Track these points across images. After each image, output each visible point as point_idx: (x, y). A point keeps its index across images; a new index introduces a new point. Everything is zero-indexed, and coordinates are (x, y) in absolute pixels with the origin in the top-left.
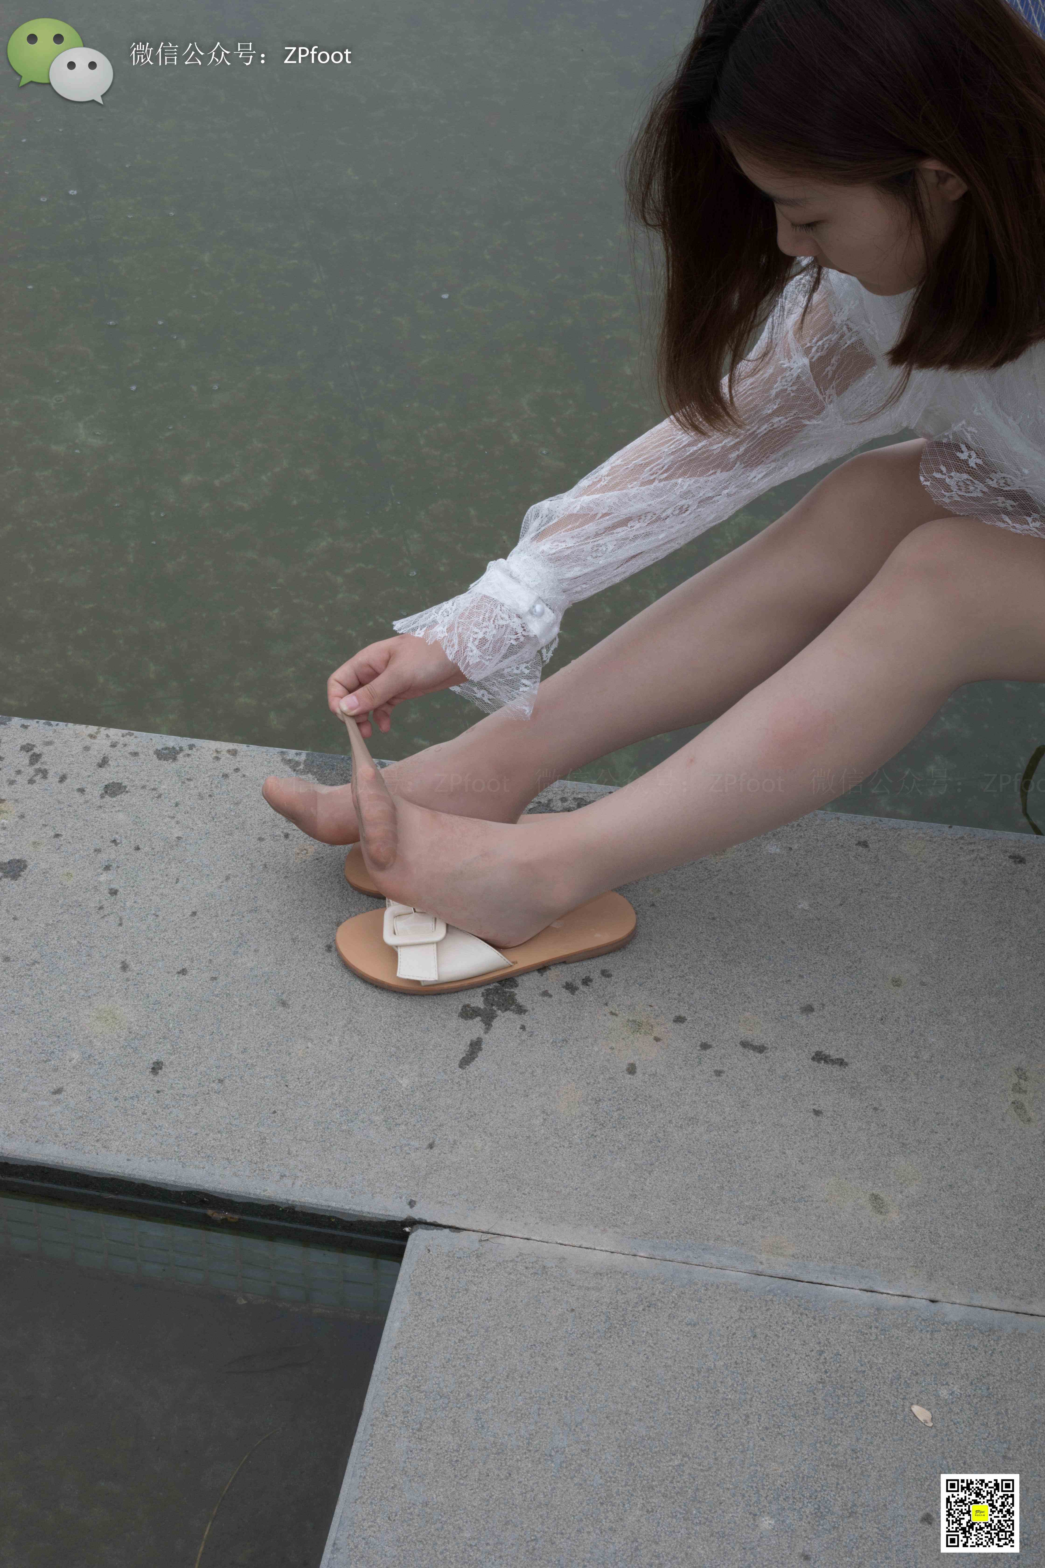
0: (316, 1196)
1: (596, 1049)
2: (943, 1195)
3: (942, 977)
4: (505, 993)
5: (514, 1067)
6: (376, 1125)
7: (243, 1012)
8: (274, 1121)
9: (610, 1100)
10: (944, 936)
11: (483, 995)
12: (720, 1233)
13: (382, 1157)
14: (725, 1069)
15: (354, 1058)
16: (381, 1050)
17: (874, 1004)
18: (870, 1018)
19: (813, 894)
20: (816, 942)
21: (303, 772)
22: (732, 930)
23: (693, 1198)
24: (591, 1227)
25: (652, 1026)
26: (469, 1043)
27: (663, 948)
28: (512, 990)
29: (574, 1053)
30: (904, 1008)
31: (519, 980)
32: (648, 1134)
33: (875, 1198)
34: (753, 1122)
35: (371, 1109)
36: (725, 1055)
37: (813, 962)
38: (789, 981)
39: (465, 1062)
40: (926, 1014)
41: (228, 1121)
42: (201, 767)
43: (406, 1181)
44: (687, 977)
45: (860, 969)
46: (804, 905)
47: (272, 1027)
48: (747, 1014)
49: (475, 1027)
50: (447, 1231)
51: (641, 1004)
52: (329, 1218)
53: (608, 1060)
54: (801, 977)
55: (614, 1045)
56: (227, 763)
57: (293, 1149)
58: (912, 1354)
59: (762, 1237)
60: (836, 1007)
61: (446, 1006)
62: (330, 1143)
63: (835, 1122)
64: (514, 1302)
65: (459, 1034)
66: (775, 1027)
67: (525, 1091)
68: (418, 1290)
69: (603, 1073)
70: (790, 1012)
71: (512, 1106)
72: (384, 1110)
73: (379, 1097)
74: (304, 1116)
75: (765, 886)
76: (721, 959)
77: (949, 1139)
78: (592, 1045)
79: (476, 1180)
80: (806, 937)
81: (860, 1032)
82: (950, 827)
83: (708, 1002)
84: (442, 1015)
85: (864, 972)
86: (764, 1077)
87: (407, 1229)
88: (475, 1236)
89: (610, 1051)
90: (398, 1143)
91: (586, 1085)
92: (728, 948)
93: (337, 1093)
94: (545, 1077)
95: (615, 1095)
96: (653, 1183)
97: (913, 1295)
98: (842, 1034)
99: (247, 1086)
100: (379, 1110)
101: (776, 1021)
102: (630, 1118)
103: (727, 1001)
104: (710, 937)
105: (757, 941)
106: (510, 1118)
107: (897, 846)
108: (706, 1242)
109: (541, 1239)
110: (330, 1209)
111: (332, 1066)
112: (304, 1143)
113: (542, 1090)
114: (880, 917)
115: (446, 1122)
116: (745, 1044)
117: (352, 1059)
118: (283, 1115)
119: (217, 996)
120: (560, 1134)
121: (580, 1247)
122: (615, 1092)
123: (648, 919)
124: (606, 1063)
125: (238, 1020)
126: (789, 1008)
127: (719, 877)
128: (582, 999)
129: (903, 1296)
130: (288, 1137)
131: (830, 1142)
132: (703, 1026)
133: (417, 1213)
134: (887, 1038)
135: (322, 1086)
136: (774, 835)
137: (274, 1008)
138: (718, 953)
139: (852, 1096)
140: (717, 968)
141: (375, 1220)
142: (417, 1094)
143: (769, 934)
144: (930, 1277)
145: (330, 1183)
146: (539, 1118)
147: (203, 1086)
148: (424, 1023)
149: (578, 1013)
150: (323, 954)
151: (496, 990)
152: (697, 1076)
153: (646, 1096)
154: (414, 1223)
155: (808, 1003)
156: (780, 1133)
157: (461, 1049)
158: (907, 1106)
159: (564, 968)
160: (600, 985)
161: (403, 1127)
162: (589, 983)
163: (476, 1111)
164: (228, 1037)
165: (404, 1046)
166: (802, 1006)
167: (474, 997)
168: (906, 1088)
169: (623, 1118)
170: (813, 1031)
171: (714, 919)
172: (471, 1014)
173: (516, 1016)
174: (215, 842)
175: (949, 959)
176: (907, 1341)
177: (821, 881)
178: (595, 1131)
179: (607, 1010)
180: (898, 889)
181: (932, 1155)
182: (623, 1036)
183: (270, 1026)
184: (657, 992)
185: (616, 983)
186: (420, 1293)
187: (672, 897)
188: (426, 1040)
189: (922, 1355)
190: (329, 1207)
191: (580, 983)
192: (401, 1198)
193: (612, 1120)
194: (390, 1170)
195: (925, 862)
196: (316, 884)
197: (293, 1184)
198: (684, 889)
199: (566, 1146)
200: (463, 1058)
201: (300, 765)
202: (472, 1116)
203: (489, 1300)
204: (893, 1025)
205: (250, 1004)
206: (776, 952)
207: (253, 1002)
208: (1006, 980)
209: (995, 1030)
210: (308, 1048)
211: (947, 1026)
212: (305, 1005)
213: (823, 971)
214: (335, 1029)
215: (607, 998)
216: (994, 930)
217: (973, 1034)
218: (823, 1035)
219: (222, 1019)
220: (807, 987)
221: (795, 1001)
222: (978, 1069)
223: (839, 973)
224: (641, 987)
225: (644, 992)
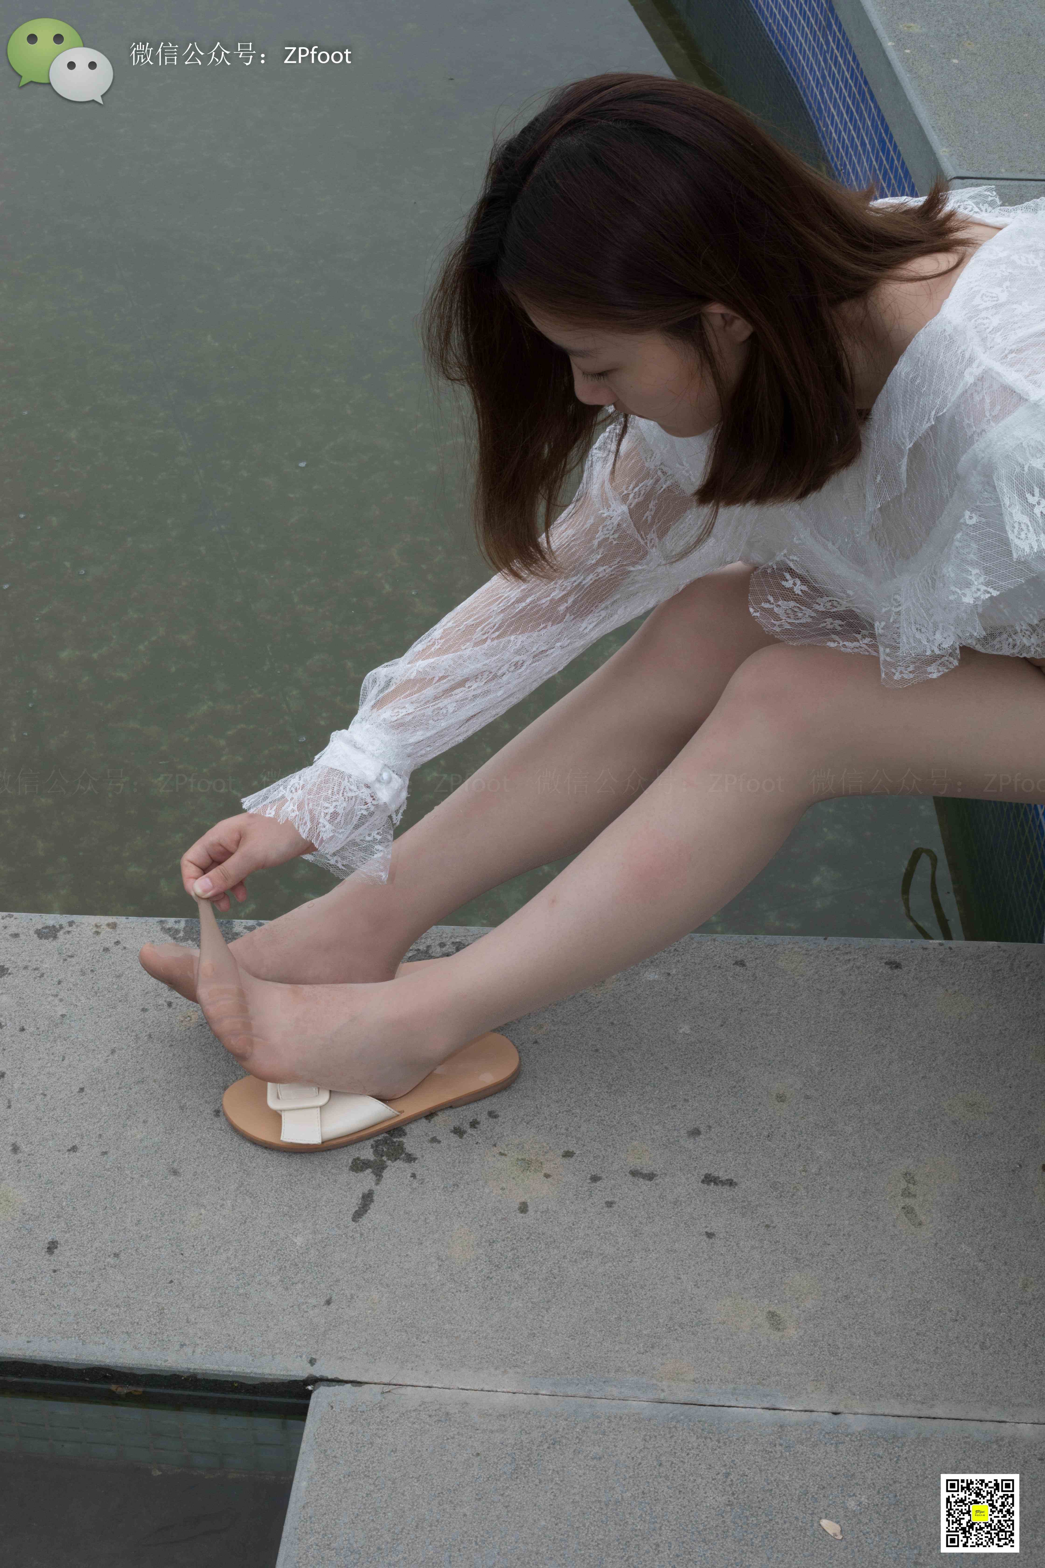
0: (217, 1362)
1: (487, 1191)
2: (839, 1306)
3: (826, 1089)
4: (395, 1143)
5: (407, 1216)
6: (273, 1286)
7: (135, 1184)
8: (171, 1290)
9: (504, 1240)
10: (825, 1048)
11: (372, 1146)
12: (620, 1365)
13: (281, 1317)
14: (616, 1200)
15: (248, 1221)
16: (274, 1210)
17: (760, 1121)
18: (757, 1136)
19: (694, 1018)
20: (699, 1065)
21: (185, 939)
22: (615, 1060)
23: (592, 1331)
24: (492, 1370)
25: (541, 1163)
26: (361, 1196)
27: (549, 1084)
28: (401, 1139)
29: (466, 1197)
30: (790, 1123)
31: (407, 1129)
32: (544, 1272)
33: (772, 1315)
34: (647, 1250)
35: (267, 1270)
36: (615, 1186)
37: (698, 1085)
38: (675, 1106)
39: (358, 1216)
40: (812, 1128)
41: (125, 1294)
42: (82, 943)
43: (306, 1340)
44: (574, 1111)
45: (744, 1088)
46: (686, 1029)
47: (165, 1197)
48: (635, 1143)
49: (367, 1179)
50: (349, 1385)
51: (530, 1142)
52: (232, 1382)
53: (500, 1201)
54: (686, 1100)
55: (504, 1185)
56: (108, 937)
57: (192, 1318)
58: (818, 1469)
59: (662, 1364)
60: (723, 1128)
61: (336, 1160)
62: (228, 1308)
63: (728, 1243)
64: (420, 1451)
65: (350, 1188)
66: (663, 1153)
67: (419, 1239)
68: (323, 1448)
69: (495, 1214)
70: (677, 1137)
71: (407, 1255)
72: (280, 1269)
73: (274, 1258)
74: (201, 1283)
75: (645, 1014)
76: (606, 1090)
77: (842, 1250)
78: (483, 1187)
79: (375, 1333)
80: (689, 1061)
81: (747, 1151)
82: (825, 939)
83: (596, 1134)
84: (333, 1171)
85: (748, 1090)
86: (655, 1204)
87: (310, 1388)
88: (377, 1389)
89: (501, 1192)
90: (296, 1302)
91: (479, 1228)
92: (613, 1079)
93: (233, 1257)
94: (438, 1223)
95: (509, 1235)
96: (551, 1320)
97: (815, 1410)
98: (730, 1154)
99: (143, 1258)
100: (275, 1271)
101: (665, 1147)
102: (524, 1257)
103: (614, 1131)
104: (594, 1069)
105: (641, 1069)
106: (405, 1267)
107: (774, 963)
108: (606, 1375)
109: (442, 1386)
110: (231, 1374)
111: (226, 1230)
112: (202, 1311)
113: (436, 1236)
114: (760, 1035)
115: (341, 1277)
116: (634, 1173)
117: (245, 1222)
118: (180, 1283)
119: (108, 1170)
120: (456, 1279)
121: (482, 1390)
122: (509, 1232)
123: (532, 1057)
124: (497, 1204)
125: (131, 1192)
126: (676, 1134)
127: (599, 1008)
128: (471, 1142)
129: (806, 1411)
130: (186, 1305)
131: (724, 1263)
132: (592, 1159)
133: (318, 1371)
134: (774, 1155)
135: (217, 1252)
136: (652, 962)
137: (166, 1177)
138: (603, 1085)
139: (743, 1215)
140: (602, 1099)
141: (277, 1381)
142: (312, 1251)
143: (652, 1061)
144: (832, 1389)
145: (230, 1348)
146: (434, 1265)
147: (99, 1262)
148: (315, 1180)
149: (467, 1157)
150: (212, 1120)
151: (385, 1142)
152: (589, 1209)
153: (539, 1234)
154: (316, 1381)
155: (695, 1126)
156: (674, 1259)
157: (353, 1202)
158: (799, 1220)
159: (451, 1112)
160: (488, 1127)
161: (300, 1285)
162: (477, 1126)
163: (372, 1263)
164: (122, 1210)
165: (296, 1205)
166: (689, 1130)
167: (363, 1149)
168: (797, 1203)
169: (518, 1257)
170: (701, 1154)
171: (597, 1050)
172: (362, 1167)
173: (406, 1165)
174: (99, 1017)
175: (832, 1070)
176: (812, 1456)
177: (701, 1003)
178: (491, 1273)
179: (495, 1150)
180: (778, 1004)
181: (826, 1268)
182: (512, 1176)
183: (163, 1196)
184: (544, 1129)
185: (504, 1123)
186: (325, 1451)
187: (555, 1033)
188: (318, 1196)
189: (827, 1469)
190: (230, 1372)
191: (468, 1126)
192: (301, 1357)
193: (507, 1260)
194: (289, 1330)
195: (802, 976)
196: (201, 1050)
197: (194, 1352)
198: (566, 1024)
199: (462, 1290)
200: (356, 1212)
201: (180, 933)
202: (367, 1269)
203: (394, 1451)
204: (780, 1141)
205: (142, 1176)
206: (660, 1078)
207: (144, 1173)
208: (890, 1086)
209: (881, 1137)
210: (201, 1214)
211: (833, 1137)
212: (196, 1172)
213: (707, 1093)
214: (227, 1193)
215: (495, 1139)
216: (874, 1037)
217: (859, 1143)
218: (711, 1157)
219: (114, 1193)
220: (693, 1111)
221: (681, 1126)
222: (867, 1178)
223: (724, 1094)
224: (528, 1125)
225: (532, 1130)
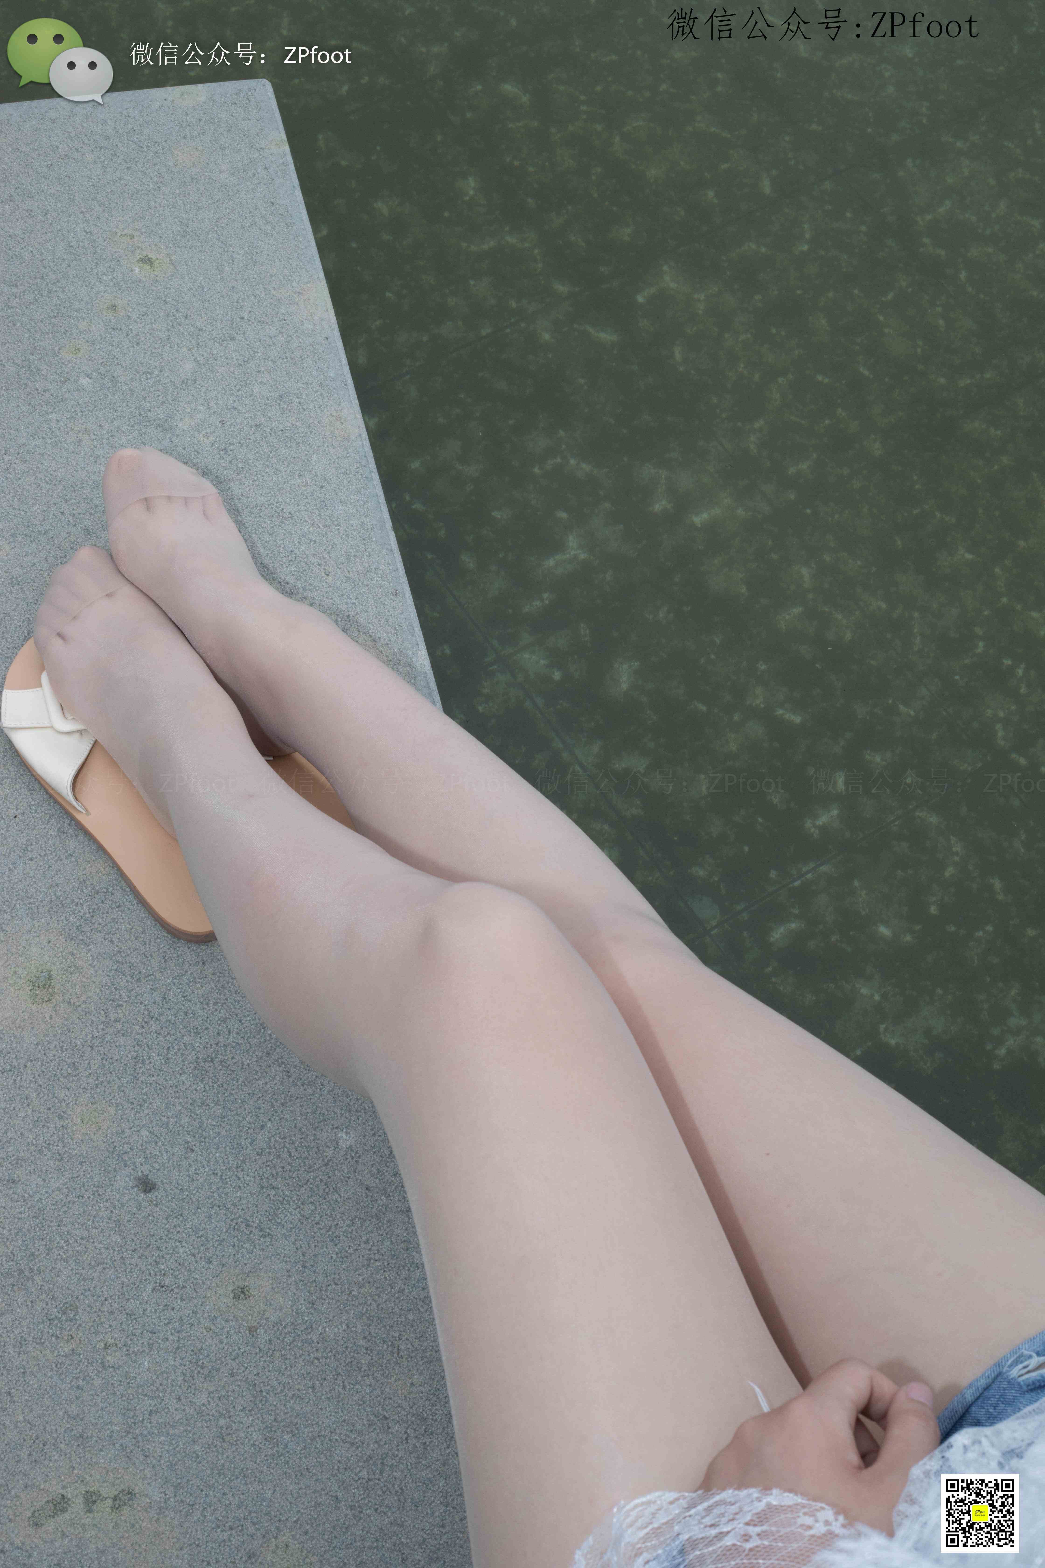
3: (277, 1354)
10: (362, 1342)
18: (160, 1270)
19: (372, 1147)
20: (280, 1169)
22: (261, 1058)
25: (49, 1001)
27: (195, 982)
30: (194, 1313)
36: (26, 1098)
37: (241, 1175)
38: (192, 1150)
40: (193, 1344)
42: (306, 412)
44: (152, 1022)
45: (249, 1239)
46: (346, 1139)
48: (112, 1111)
51: (84, 979)
54: (205, 1164)
60: (164, 1221)
66: (99, 1150)
70: (134, 1163)
76: (200, 1056)
80: (285, 1155)
81: (128, 1261)
83: (115, 1058)
85: (247, 1245)
92: (224, 1060)
98: (117, 1238)
101: (111, 1150)
103: (126, 1080)
104: (237, 1034)
105: (251, 1094)
114: (363, 1245)
126: (140, 1160)
132: (69, 1061)
134: (128, 1300)
138: (210, 1050)
140: (183, 1054)
143: (273, 1106)
149: (42, 911)
155: (159, 1184)
160: (100, 924)
166: (151, 1177)
168: (42, 1343)
170: (107, 1200)
175: (318, 1359)
179: (60, 941)
182: (19, 971)
184: (111, 993)
185: (111, 941)
204: (158, 1304)
206: (240, 1122)
208: (305, 1448)
209: (196, 1448)
211: (180, 1379)
213: (227, 1190)
216: (404, 1413)
217: (177, 1417)
218: (104, 1214)
220: (189, 1176)
221: (156, 1166)
222: (110, 1437)
223: (232, 1212)
224: (113, 972)
225: (107, 978)
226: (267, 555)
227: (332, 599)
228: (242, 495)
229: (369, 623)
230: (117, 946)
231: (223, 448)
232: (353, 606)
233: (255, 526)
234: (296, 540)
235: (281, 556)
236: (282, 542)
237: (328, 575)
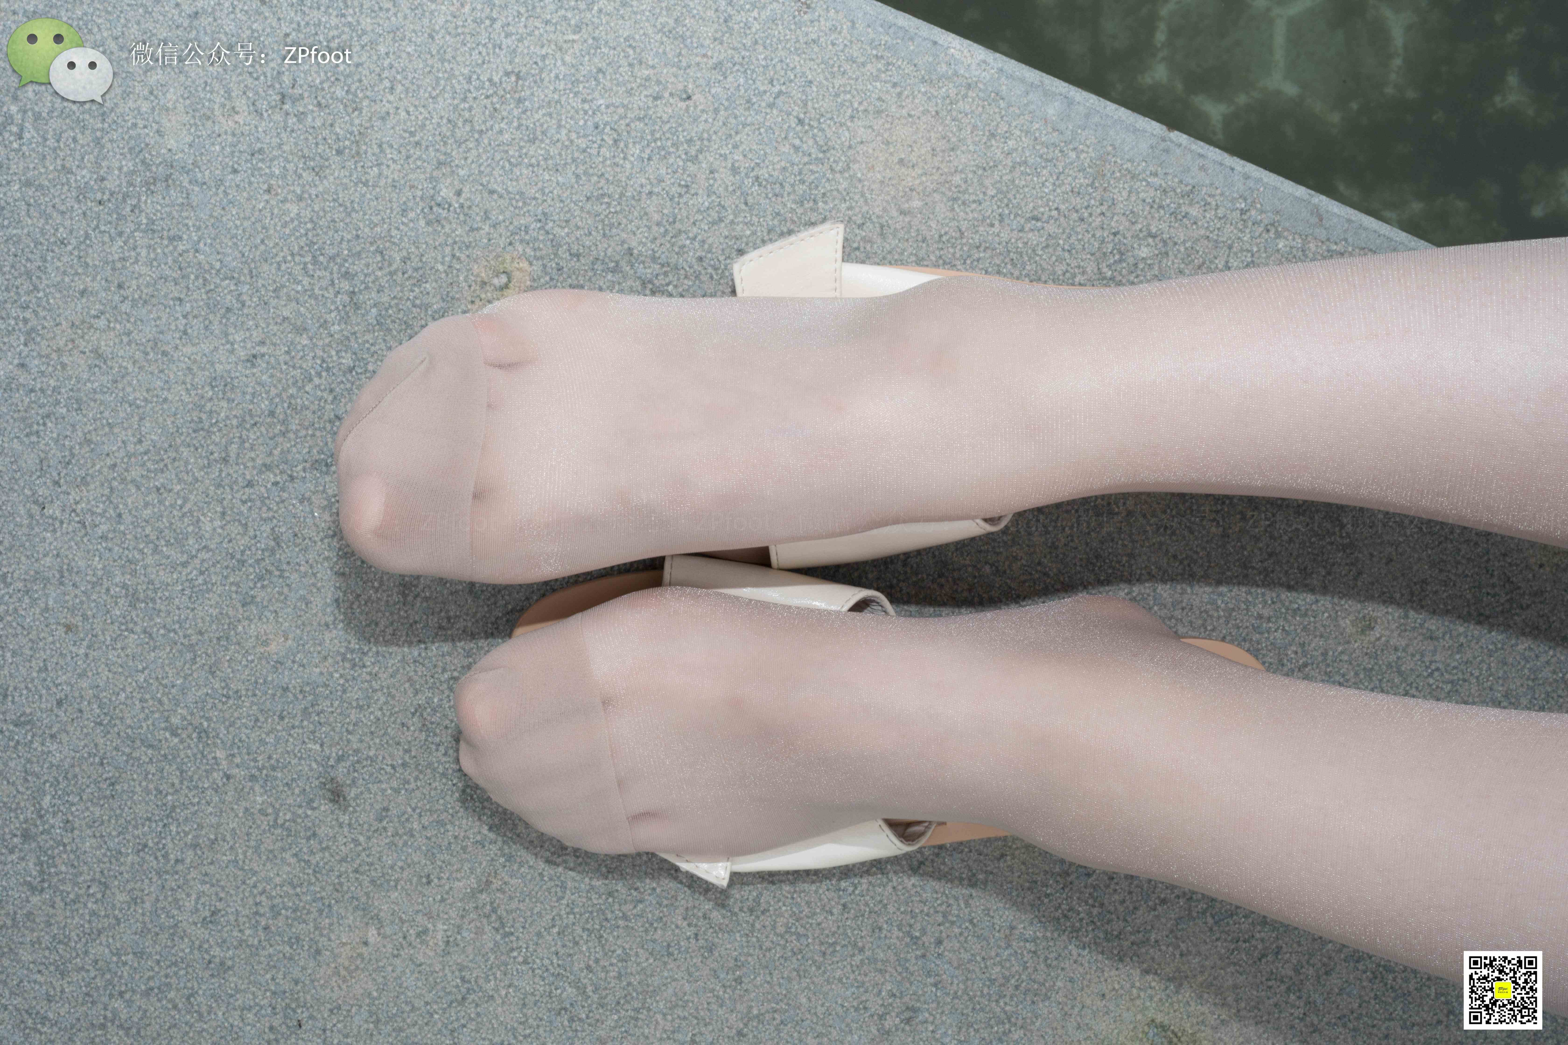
7: (229, 797)
16: (540, 986)
47: (293, 861)
125: (214, 820)
137: (312, 801)
160: (1123, 902)
164: (180, 867)
183: (287, 855)
185: (1164, 901)
205: (253, 778)
207: (260, 770)
210: (366, 944)
212: (386, 809)
214: (443, 900)
215: (1126, 944)
219: (174, 808)
224: (1215, 928)
225: (1219, 944)
226: (578, 176)
227: (745, 125)
228: (412, 134)
229: (837, 95)
230: (1178, 897)
231: (278, 98)
232: (782, 98)
233: (498, 157)
234: (576, 103)
235: (594, 152)
236: (564, 132)
237: (689, 98)
